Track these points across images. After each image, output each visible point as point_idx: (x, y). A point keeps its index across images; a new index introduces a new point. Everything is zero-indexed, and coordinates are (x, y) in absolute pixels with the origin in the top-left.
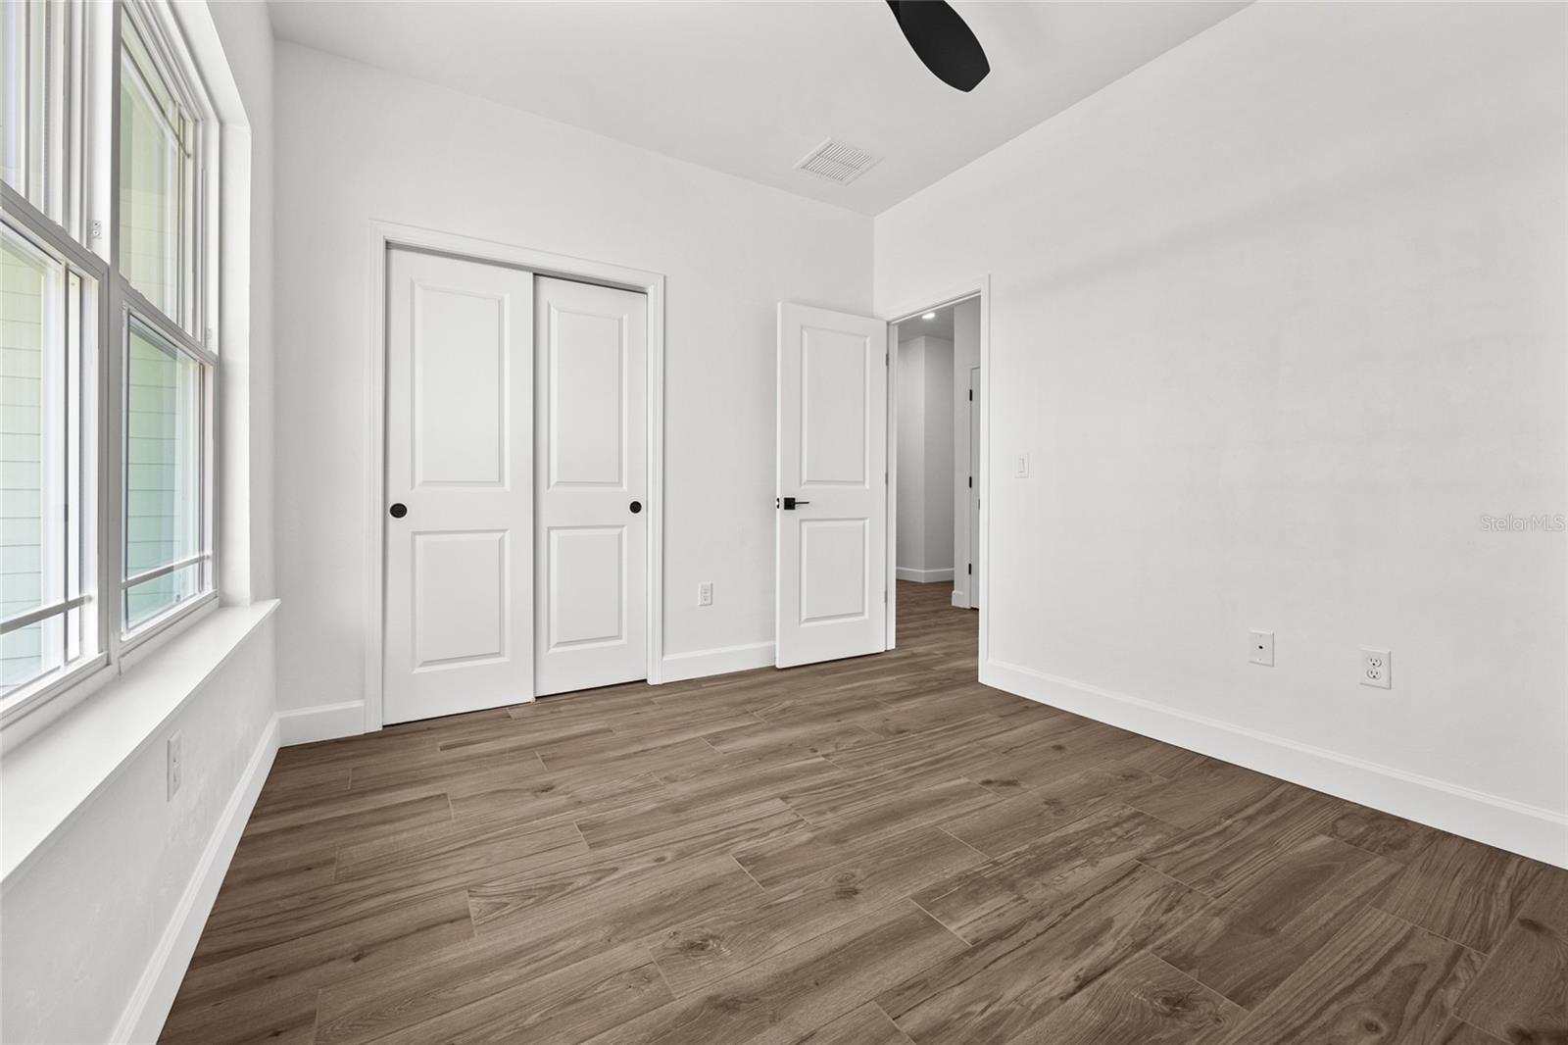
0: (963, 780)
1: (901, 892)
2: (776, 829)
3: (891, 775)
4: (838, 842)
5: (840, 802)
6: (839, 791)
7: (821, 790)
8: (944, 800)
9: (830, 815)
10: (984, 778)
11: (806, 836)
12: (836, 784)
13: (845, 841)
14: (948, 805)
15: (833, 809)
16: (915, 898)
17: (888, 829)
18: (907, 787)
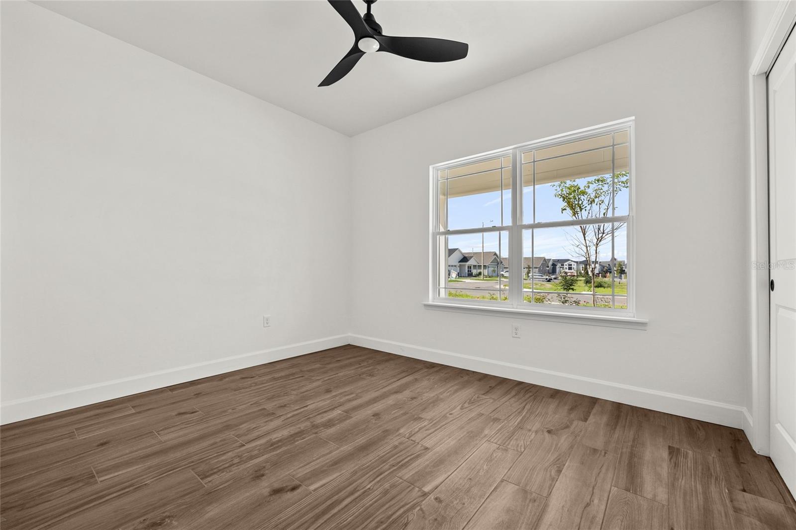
0: (312, 488)
1: (356, 418)
2: (417, 432)
3: (367, 482)
4: (387, 431)
5: (394, 452)
6: (399, 460)
7: (409, 458)
8: (332, 465)
9: (396, 443)
10: (296, 492)
11: (402, 431)
12: (402, 466)
13: (383, 432)
14: (331, 461)
15: (396, 447)
16: (352, 417)
17: (365, 440)
18: (355, 473)
